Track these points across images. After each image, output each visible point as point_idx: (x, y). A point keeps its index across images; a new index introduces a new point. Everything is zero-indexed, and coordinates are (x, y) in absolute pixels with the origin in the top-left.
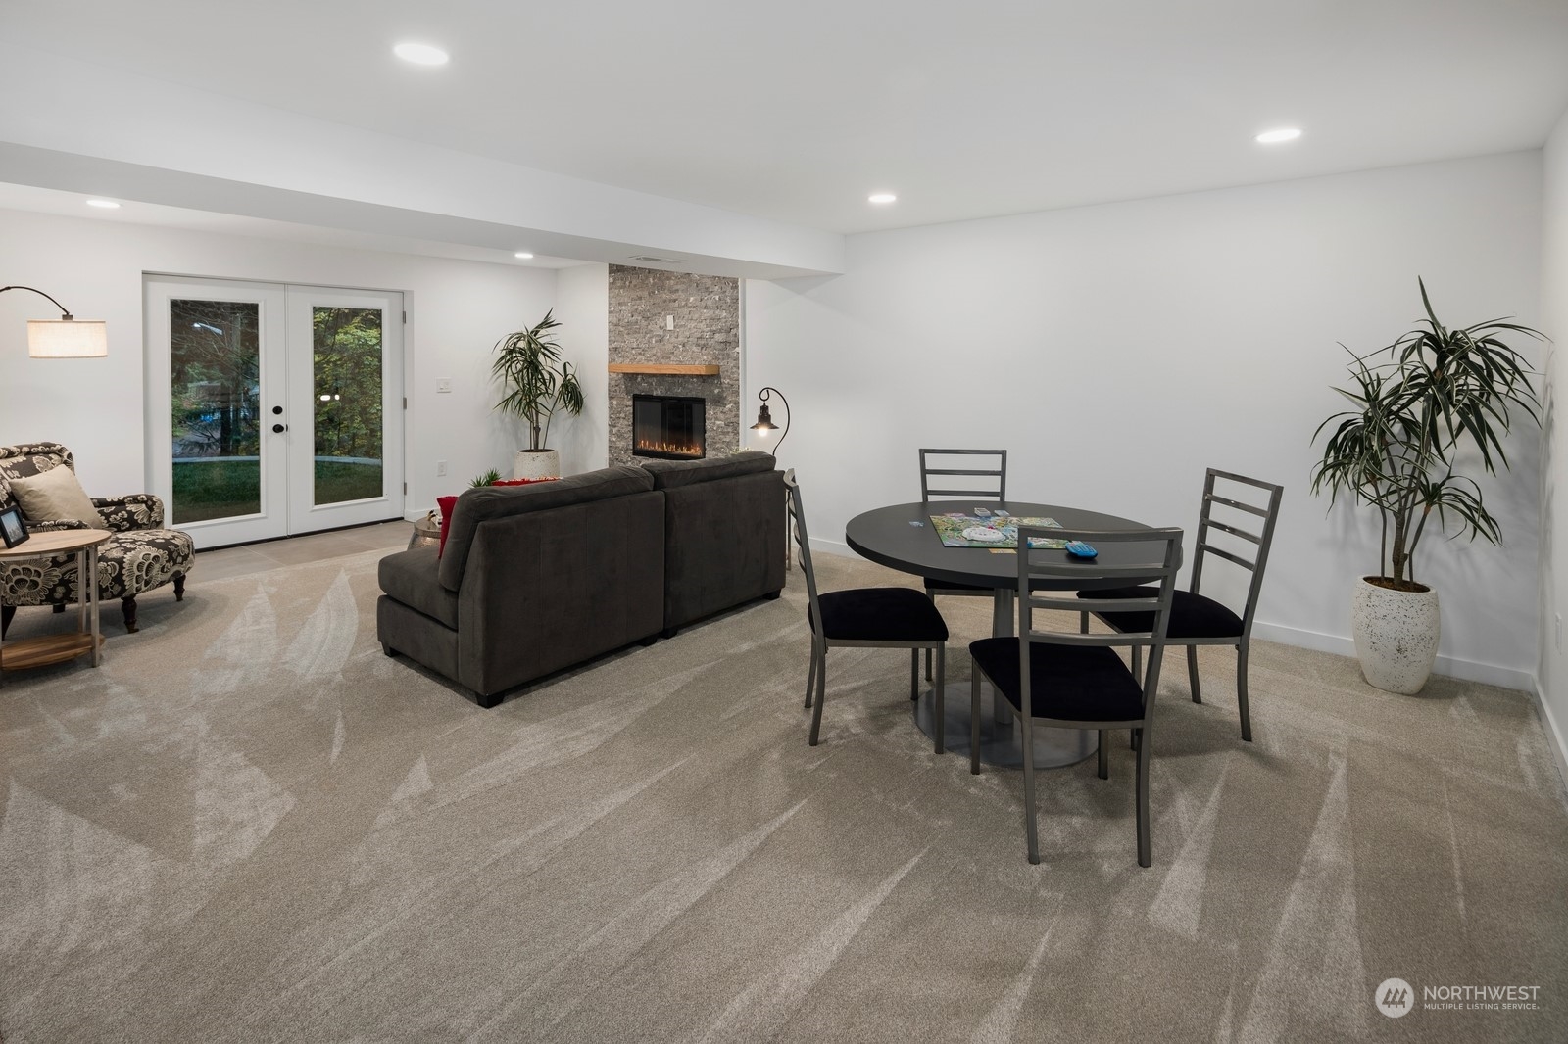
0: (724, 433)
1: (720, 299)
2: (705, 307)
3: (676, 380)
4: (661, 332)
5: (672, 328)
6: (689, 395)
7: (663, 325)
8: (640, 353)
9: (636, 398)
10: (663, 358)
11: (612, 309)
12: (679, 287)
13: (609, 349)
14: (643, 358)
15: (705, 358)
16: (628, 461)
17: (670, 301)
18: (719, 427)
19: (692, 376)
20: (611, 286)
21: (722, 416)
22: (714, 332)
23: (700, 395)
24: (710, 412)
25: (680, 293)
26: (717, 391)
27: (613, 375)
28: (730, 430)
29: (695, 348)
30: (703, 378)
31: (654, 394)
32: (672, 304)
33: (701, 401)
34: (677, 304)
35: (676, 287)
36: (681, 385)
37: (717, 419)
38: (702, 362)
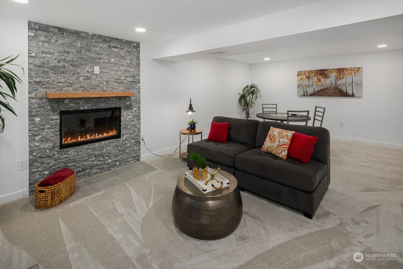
0: (131, 121)
1: (130, 63)
2: (122, 65)
3: (101, 100)
4: (89, 75)
5: (98, 73)
6: (111, 107)
7: (90, 70)
8: (68, 86)
9: (62, 113)
10: (90, 89)
11: (33, 55)
12: (102, 52)
13: (29, 82)
14: (71, 88)
15: (121, 88)
16: (54, 155)
17: (96, 58)
18: (129, 119)
19: (112, 97)
20: (30, 39)
21: (131, 114)
22: (127, 77)
23: (118, 106)
24: (124, 113)
25: (104, 56)
26: (128, 103)
27: (33, 101)
28: (135, 119)
29: (115, 84)
30: (120, 98)
31: (82, 108)
32: (98, 60)
33: (119, 109)
34: (102, 61)
35: (100, 52)
36: (105, 102)
37: (128, 115)
38: (119, 91)
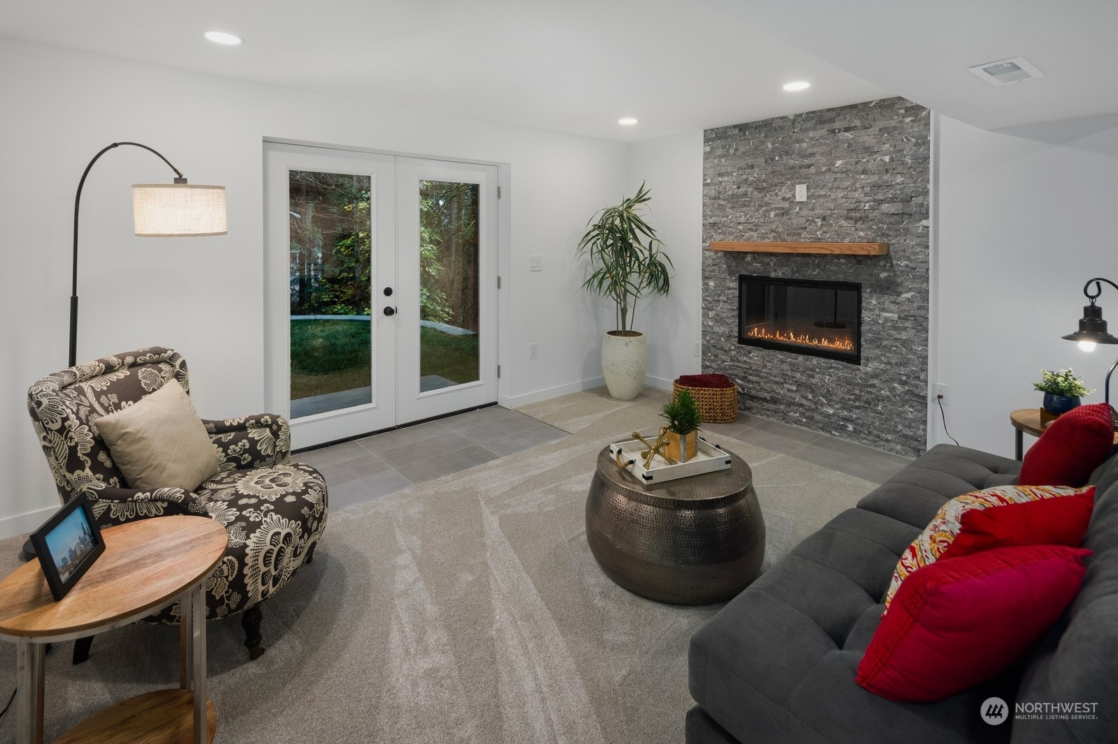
0: (895, 328)
1: (892, 160)
2: (864, 172)
3: (809, 260)
4: (786, 205)
5: (804, 199)
6: (833, 278)
7: (789, 195)
8: (751, 230)
9: (742, 279)
10: (788, 235)
11: (709, 181)
12: (815, 150)
13: (704, 225)
14: (755, 235)
15: (862, 234)
16: (730, 350)
17: (801, 167)
18: (887, 320)
19: (838, 256)
20: (707, 156)
21: (893, 307)
22: (880, 202)
23: (852, 279)
24: (871, 301)
25: (818, 157)
26: (883, 275)
27: (708, 254)
28: (908, 324)
29: (843, 223)
30: (858, 260)
31: (773, 275)
32: (804, 171)
33: (857, 288)
34: (812, 170)
35: (810, 151)
36: (819, 266)
37: (884, 310)
38: (857, 239)
